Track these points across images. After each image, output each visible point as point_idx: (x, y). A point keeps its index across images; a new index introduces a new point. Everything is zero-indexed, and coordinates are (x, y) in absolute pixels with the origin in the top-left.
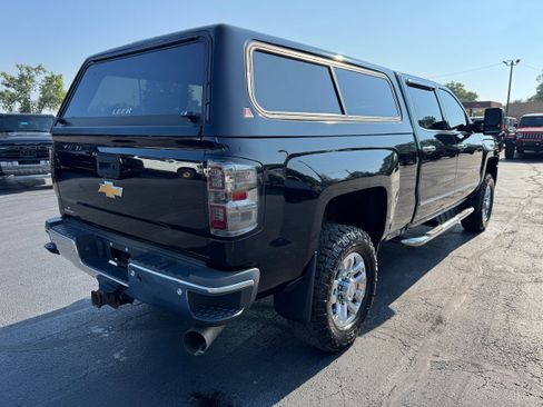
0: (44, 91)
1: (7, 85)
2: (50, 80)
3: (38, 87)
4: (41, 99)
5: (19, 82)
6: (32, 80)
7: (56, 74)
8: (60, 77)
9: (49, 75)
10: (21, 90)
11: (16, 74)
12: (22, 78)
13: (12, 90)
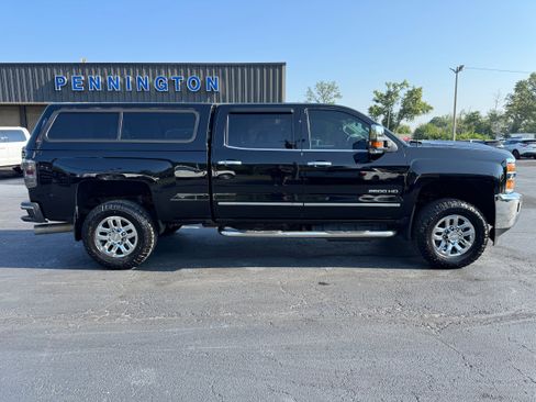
0: (405, 103)
1: (377, 101)
2: (410, 94)
3: (400, 101)
4: (401, 111)
5: (387, 97)
6: (396, 94)
7: (417, 87)
8: (420, 90)
9: (411, 89)
10: (387, 104)
11: (384, 92)
12: (389, 94)
13: (380, 105)
